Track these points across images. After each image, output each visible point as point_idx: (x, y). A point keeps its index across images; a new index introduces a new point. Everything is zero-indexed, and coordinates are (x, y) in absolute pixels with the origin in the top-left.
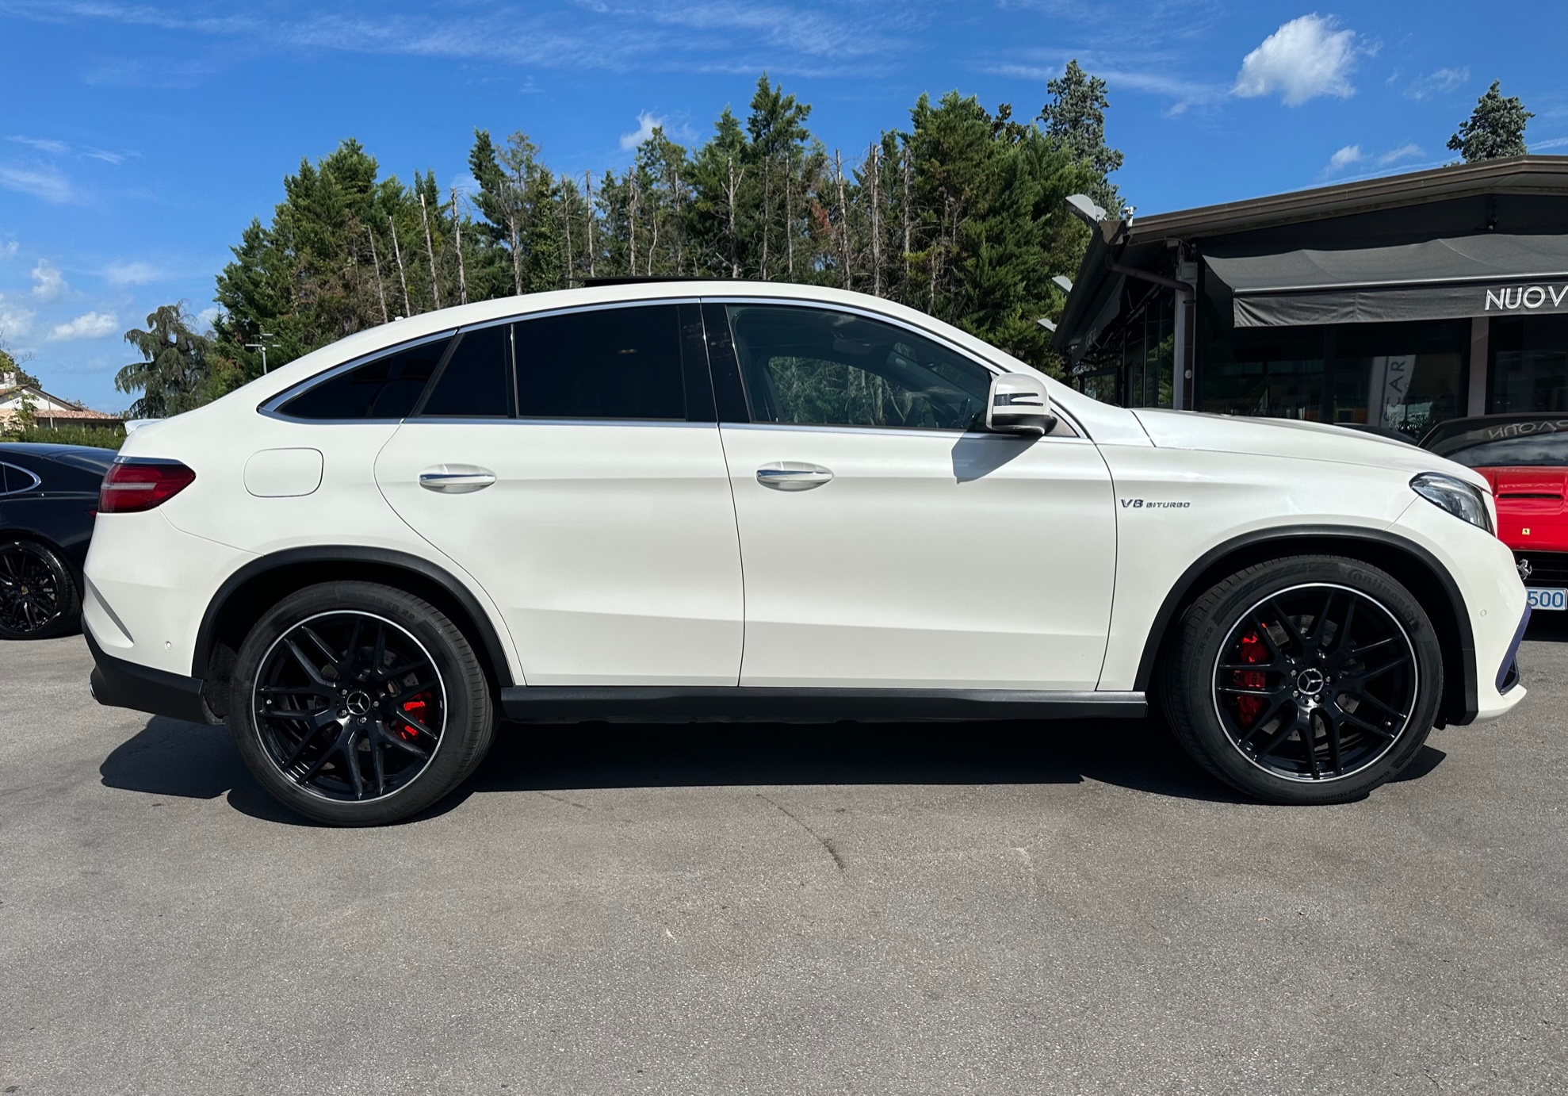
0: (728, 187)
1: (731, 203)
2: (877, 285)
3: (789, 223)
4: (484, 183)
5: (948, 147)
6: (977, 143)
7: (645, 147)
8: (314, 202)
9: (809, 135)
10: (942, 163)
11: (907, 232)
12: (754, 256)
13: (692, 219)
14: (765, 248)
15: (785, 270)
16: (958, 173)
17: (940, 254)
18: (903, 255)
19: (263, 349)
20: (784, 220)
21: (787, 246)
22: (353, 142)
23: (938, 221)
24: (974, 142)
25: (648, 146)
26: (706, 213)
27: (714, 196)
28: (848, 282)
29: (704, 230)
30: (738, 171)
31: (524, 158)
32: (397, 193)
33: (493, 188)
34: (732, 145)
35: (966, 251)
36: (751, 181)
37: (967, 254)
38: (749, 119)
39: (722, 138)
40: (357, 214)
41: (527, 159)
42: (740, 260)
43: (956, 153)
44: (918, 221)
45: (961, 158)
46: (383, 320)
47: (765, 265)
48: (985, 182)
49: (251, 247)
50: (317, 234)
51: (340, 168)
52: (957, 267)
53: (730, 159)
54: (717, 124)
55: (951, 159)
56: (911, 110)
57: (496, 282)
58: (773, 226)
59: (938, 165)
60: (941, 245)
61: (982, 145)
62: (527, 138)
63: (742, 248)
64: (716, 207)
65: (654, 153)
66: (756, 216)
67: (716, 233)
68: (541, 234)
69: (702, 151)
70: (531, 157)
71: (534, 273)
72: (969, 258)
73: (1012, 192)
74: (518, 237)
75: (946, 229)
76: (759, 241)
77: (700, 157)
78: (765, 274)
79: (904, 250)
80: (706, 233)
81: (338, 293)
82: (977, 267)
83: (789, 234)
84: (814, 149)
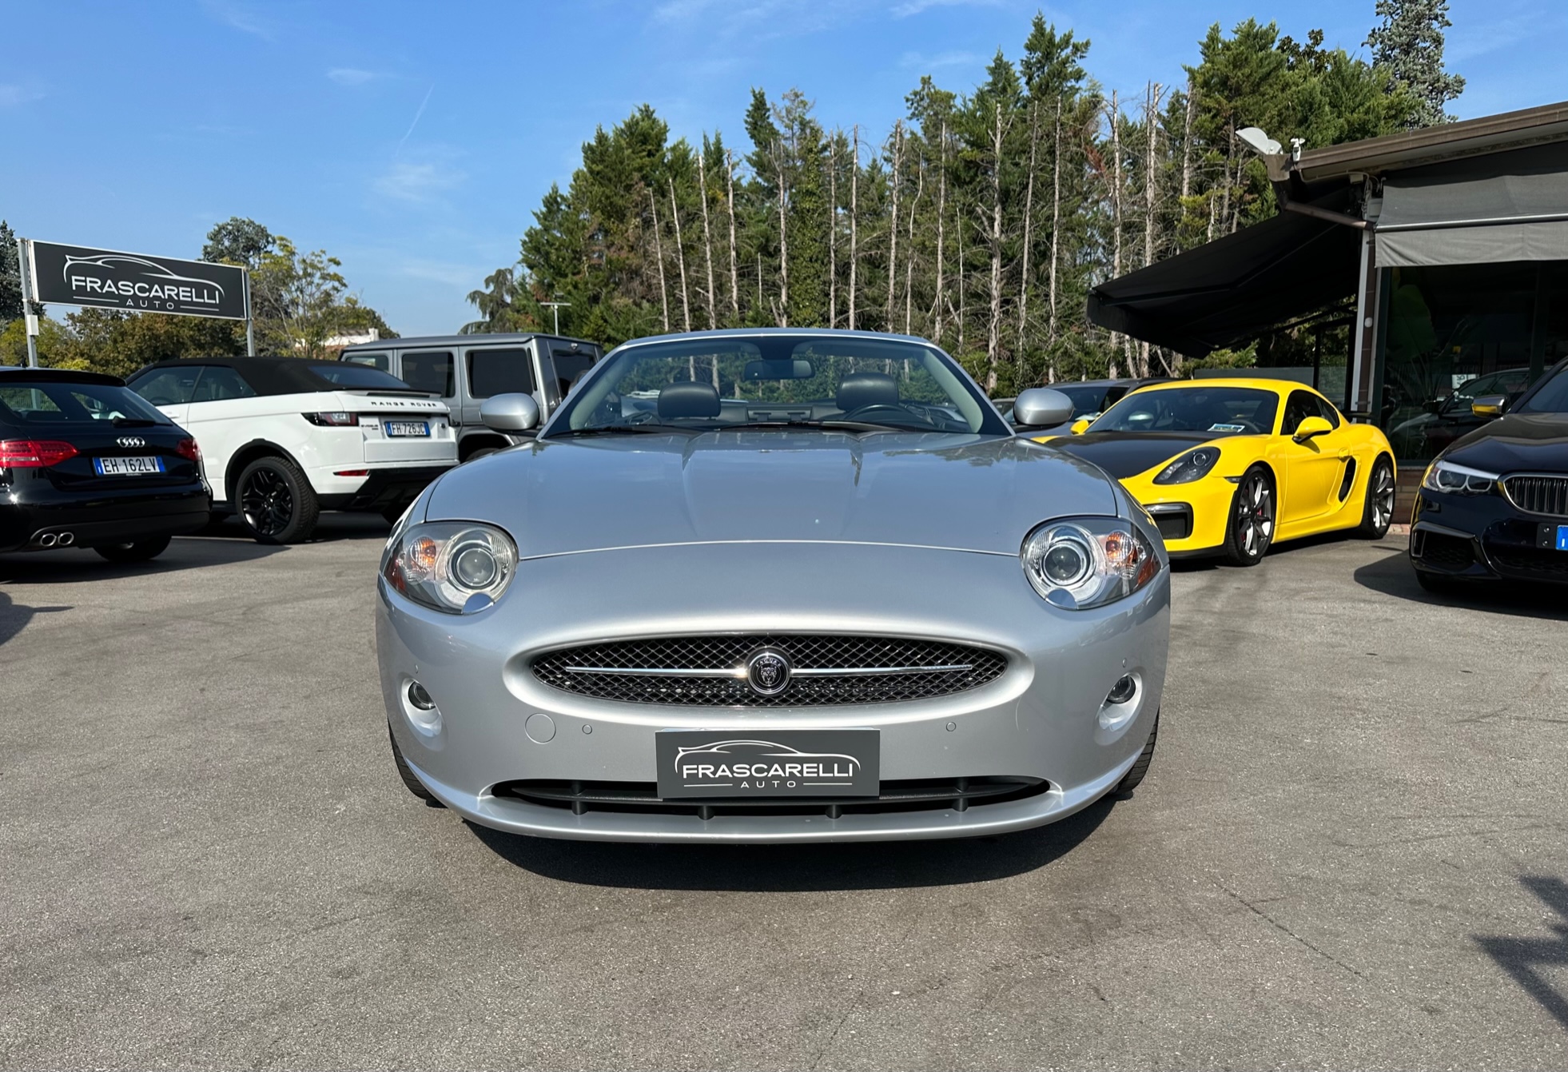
0: (995, 135)
1: (997, 151)
2: (1148, 231)
3: (1057, 169)
4: (758, 143)
5: (1237, 82)
6: (1273, 74)
7: (913, 97)
8: (607, 167)
9: (1085, 74)
10: (1229, 99)
11: (1186, 174)
12: (1018, 204)
13: (957, 169)
14: (1030, 196)
15: (1050, 218)
16: (1248, 110)
17: (1221, 197)
18: (1179, 201)
19: (556, 307)
20: (1051, 166)
21: (1054, 193)
22: (647, 107)
23: (1222, 162)
24: (1269, 74)
25: (916, 96)
26: (971, 162)
27: (978, 144)
28: (1118, 229)
29: (968, 179)
30: (1007, 117)
31: (797, 115)
32: (685, 154)
33: (766, 147)
34: (1004, 90)
35: (1251, 193)
36: (1020, 127)
37: (1251, 197)
38: (1022, 61)
39: (994, 84)
40: (644, 178)
41: (800, 116)
42: (1004, 209)
43: (1246, 87)
44: (1199, 163)
45: (1253, 92)
46: (660, 280)
47: (1029, 214)
48: (1277, 118)
49: (550, 211)
50: (608, 198)
51: (632, 134)
52: (1240, 212)
53: (999, 105)
54: (989, 68)
55: (1240, 95)
56: (1200, 43)
57: (764, 241)
58: (1039, 173)
59: (1224, 102)
60: (1224, 187)
61: (1278, 77)
62: (802, 95)
63: (1005, 197)
64: (982, 156)
65: (921, 103)
66: (1022, 163)
67: (980, 182)
68: (807, 191)
69: (973, 97)
70: (804, 114)
71: (798, 230)
72: (1254, 201)
73: (1309, 127)
74: (787, 195)
75: (1231, 169)
76: (1023, 189)
77: (970, 105)
78: (1027, 223)
79: (1182, 194)
80: (970, 182)
81: (624, 254)
82: (1262, 211)
83: (1056, 181)
84: (1090, 90)
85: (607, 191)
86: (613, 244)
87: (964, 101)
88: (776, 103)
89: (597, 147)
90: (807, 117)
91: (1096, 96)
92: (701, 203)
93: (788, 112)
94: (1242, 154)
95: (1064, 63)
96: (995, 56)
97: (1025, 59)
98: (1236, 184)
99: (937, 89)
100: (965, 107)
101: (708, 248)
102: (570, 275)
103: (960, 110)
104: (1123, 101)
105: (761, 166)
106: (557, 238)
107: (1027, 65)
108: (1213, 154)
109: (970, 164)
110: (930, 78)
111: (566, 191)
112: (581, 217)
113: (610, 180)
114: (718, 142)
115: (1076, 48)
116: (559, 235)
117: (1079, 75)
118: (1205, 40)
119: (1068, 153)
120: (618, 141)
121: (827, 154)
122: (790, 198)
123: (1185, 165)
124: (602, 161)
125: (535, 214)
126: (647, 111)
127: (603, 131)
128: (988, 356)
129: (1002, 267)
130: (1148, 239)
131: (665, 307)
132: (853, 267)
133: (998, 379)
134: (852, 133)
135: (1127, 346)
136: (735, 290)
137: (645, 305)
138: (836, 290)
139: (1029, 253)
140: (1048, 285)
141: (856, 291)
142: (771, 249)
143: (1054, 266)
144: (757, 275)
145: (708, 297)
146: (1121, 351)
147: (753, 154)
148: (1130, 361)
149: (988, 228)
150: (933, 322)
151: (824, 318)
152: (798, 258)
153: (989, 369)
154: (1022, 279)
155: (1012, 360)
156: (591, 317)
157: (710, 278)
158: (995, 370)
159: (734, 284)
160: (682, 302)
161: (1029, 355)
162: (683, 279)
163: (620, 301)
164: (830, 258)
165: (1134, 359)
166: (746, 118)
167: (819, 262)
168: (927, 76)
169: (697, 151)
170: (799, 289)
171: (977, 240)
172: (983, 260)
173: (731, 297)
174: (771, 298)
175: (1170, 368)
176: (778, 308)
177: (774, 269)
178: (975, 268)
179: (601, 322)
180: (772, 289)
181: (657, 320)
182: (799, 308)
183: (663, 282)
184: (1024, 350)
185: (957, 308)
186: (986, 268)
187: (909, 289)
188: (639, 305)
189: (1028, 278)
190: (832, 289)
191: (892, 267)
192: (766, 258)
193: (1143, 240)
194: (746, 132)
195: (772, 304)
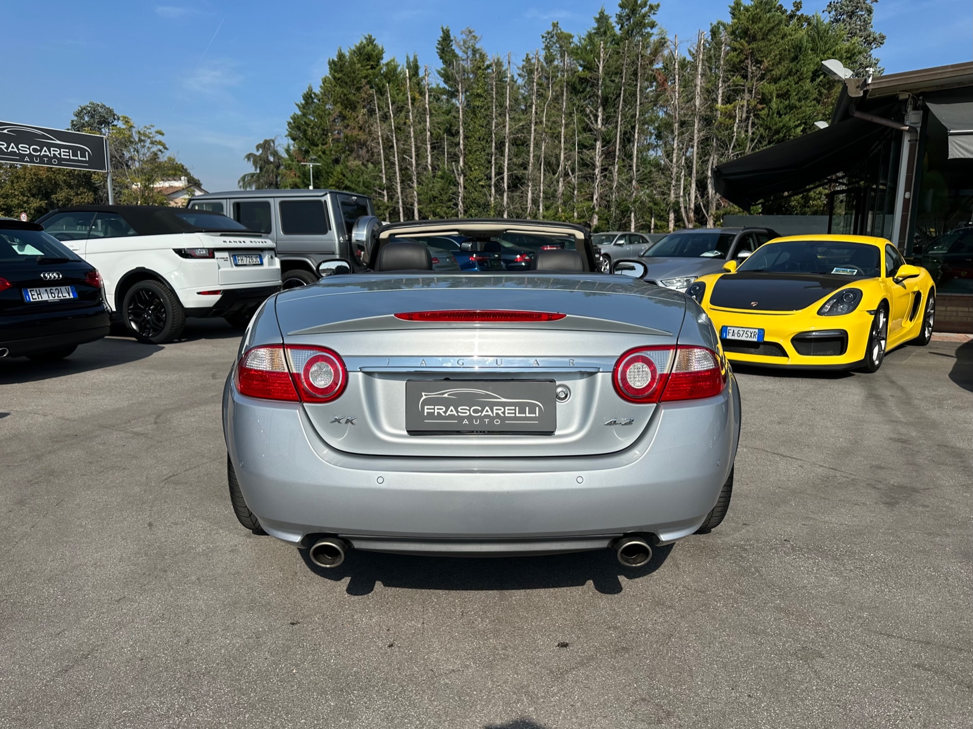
0: (599, 62)
1: (601, 72)
2: (696, 127)
3: (639, 85)
4: (445, 62)
5: (754, 32)
6: (776, 29)
7: (547, 35)
8: (344, 75)
9: (657, 24)
10: (749, 43)
11: (720, 91)
12: (613, 107)
13: (574, 83)
14: (621, 102)
15: (634, 116)
16: (760, 50)
17: (742, 106)
18: (717, 107)
19: (311, 166)
20: (635, 83)
21: (636, 100)
22: (370, 37)
23: (743, 84)
24: (773, 28)
25: (548, 34)
26: (583, 78)
27: (589, 67)
28: (676, 124)
29: (581, 90)
30: (607, 50)
31: (470, 44)
32: (395, 69)
33: (450, 64)
34: (605, 33)
35: (761, 104)
36: (615, 57)
37: (762, 106)
38: (617, 15)
39: (599, 28)
40: (369, 82)
41: (472, 46)
42: (604, 109)
43: (759, 36)
44: (729, 83)
45: (763, 39)
46: (380, 150)
47: (620, 113)
48: (778, 56)
49: (307, 103)
50: (345, 95)
51: (361, 54)
52: (754, 115)
53: (602, 42)
54: (595, 18)
55: (755, 40)
56: (730, 7)
57: (448, 126)
58: (627, 87)
59: (746, 44)
60: (744, 99)
61: (779, 30)
62: (473, 32)
63: (605, 102)
64: (590, 75)
65: (552, 39)
66: (617, 81)
67: (589, 92)
68: (477, 94)
69: (584, 37)
70: (475, 44)
71: (471, 120)
72: (763, 109)
73: (798, 63)
74: (463, 96)
75: (748, 89)
76: (617, 97)
77: (583, 41)
78: (620, 119)
79: (718, 103)
80: (583, 92)
81: (355, 132)
82: (768, 115)
83: (638, 92)
84: (659, 34)
85: (345, 91)
86: (348, 126)
87: (580, 39)
88: (457, 36)
89: (338, 62)
90: (477, 47)
91: (664, 38)
92: (408, 100)
93: (465, 42)
94: (756, 78)
95: (644, 16)
96: (599, 11)
97: (619, 13)
98: (751, 97)
99: (562, 30)
100: (580, 43)
101: (412, 130)
102: (320, 145)
103: (577, 45)
104: (681, 42)
105: (447, 77)
106: (312, 121)
107: (620, 17)
108: (737, 78)
109: (583, 80)
110: (557, 23)
111: (317, 90)
112: (327, 107)
113: (346, 83)
114: (416, 60)
115: (651, 7)
116: (313, 119)
117: (653, 25)
118: (733, 5)
119: (646, 75)
120: (353, 58)
121: (490, 71)
122: (466, 98)
123: (720, 85)
124: (341, 71)
125: (297, 105)
126: (370, 39)
127: (342, 52)
128: (593, 204)
129: (602, 147)
130: (696, 131)
131: (383, 167)
132: (507, 144)
133: (599, 219)
134: (507, 57)
135: (681, 199)
136: (429, 157)
137: (370, 165)
138: (495, 159)
139: (620, 138)
140: (632, 160)
141: (508, 160)
142: (454, 131)
143: (636, 147)
144: (444, 148)
145: (411, 162)
146: (677, 203)
147: (442, 69)
148: (683, 210)
149: (593, 122)
150: (558, 182)
151: (488, 177)
152: (471, 138)
153: (593, 213)
154: (615, 155)
155: (608, 207)
156: (335, 173)
157: (413, 150)
158: (597, 213)
159: (429, 153)
160: (394, 164)
161: (619, 204)
162: (396, 150)
163: (354, 163)
164: (492, 138)
165: (685, 208)
166: (437, 45)
167: (485, 141)
168: (556, 22)
169: (403, 66)
170: (471, 158)
171: (587, 129)
172: (590, 142)
173: (427, 162)
174: (453, 163)
175: (708, 214)
176: (458, 170)
177: (455, 144)
178: (585, 147)
179: (341, 176)
180: (454, 158)
181: (378, 175)
182: (471, 170)
183: (382, 151)
184: (616, 201)
185: (573, 171)
186: (593, 147)
187: (543, 160)
188: (366, 166)
189: (619, 154)
190: (493, 158)
191: (532, 145)
192: (450, 137)
193: (693, 132)
194: (437, 55)
195: (454, 167)
